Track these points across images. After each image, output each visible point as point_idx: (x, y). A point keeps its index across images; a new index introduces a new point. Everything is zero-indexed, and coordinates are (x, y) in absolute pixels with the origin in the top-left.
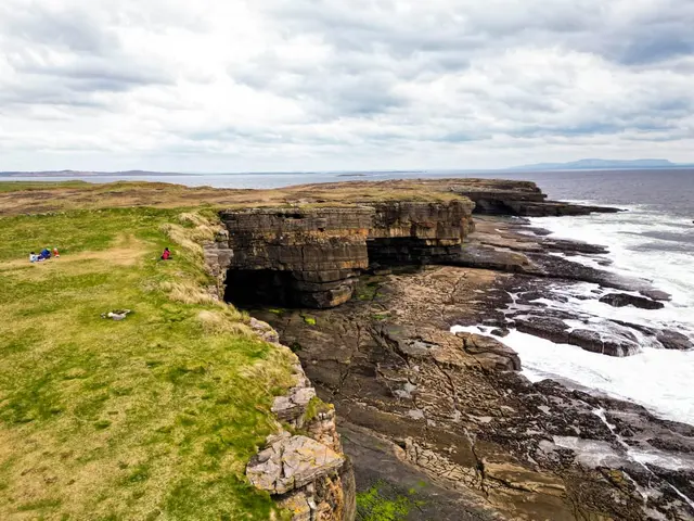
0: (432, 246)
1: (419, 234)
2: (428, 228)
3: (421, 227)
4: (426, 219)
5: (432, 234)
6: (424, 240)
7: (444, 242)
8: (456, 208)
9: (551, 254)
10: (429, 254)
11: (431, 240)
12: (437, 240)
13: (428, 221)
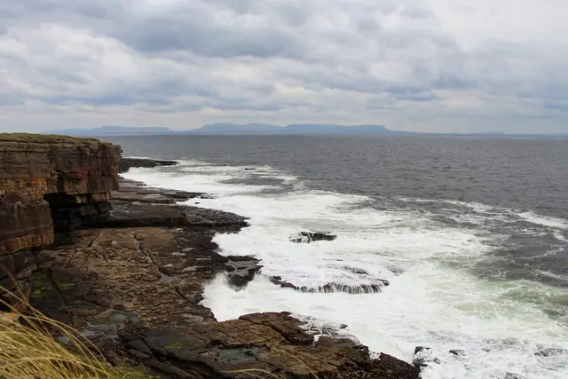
0: (82, 204)
1: (68, 190)
2: (78, 180)
3: (70, 179)
4: (75, 167)
5: (82, 187)
6: (73, 197)
7: (97, 197)
8: (104, 154)
9: (178, 203)
10: (78, 214)
11: (81, 196)
12: (88, 196)
13: (78, 170)
